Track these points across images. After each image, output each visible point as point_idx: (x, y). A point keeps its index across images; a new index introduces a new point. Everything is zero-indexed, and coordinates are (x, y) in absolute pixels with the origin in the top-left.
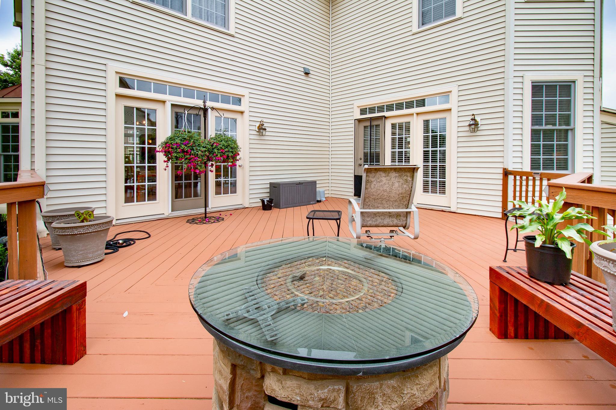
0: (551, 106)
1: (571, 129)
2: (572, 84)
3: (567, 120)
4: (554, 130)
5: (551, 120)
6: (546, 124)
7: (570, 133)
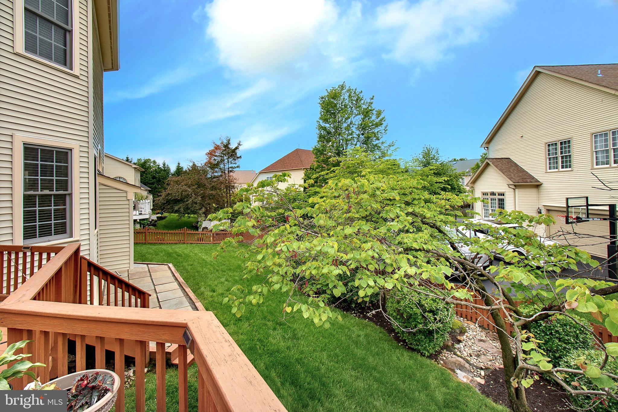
0: (47, 171)
1: (69, 194)
2: (69, 152)
3: (64, 185)
4: (51, 195)
5: (47, 185)
6: (42, 189)
7: (68, 198)
